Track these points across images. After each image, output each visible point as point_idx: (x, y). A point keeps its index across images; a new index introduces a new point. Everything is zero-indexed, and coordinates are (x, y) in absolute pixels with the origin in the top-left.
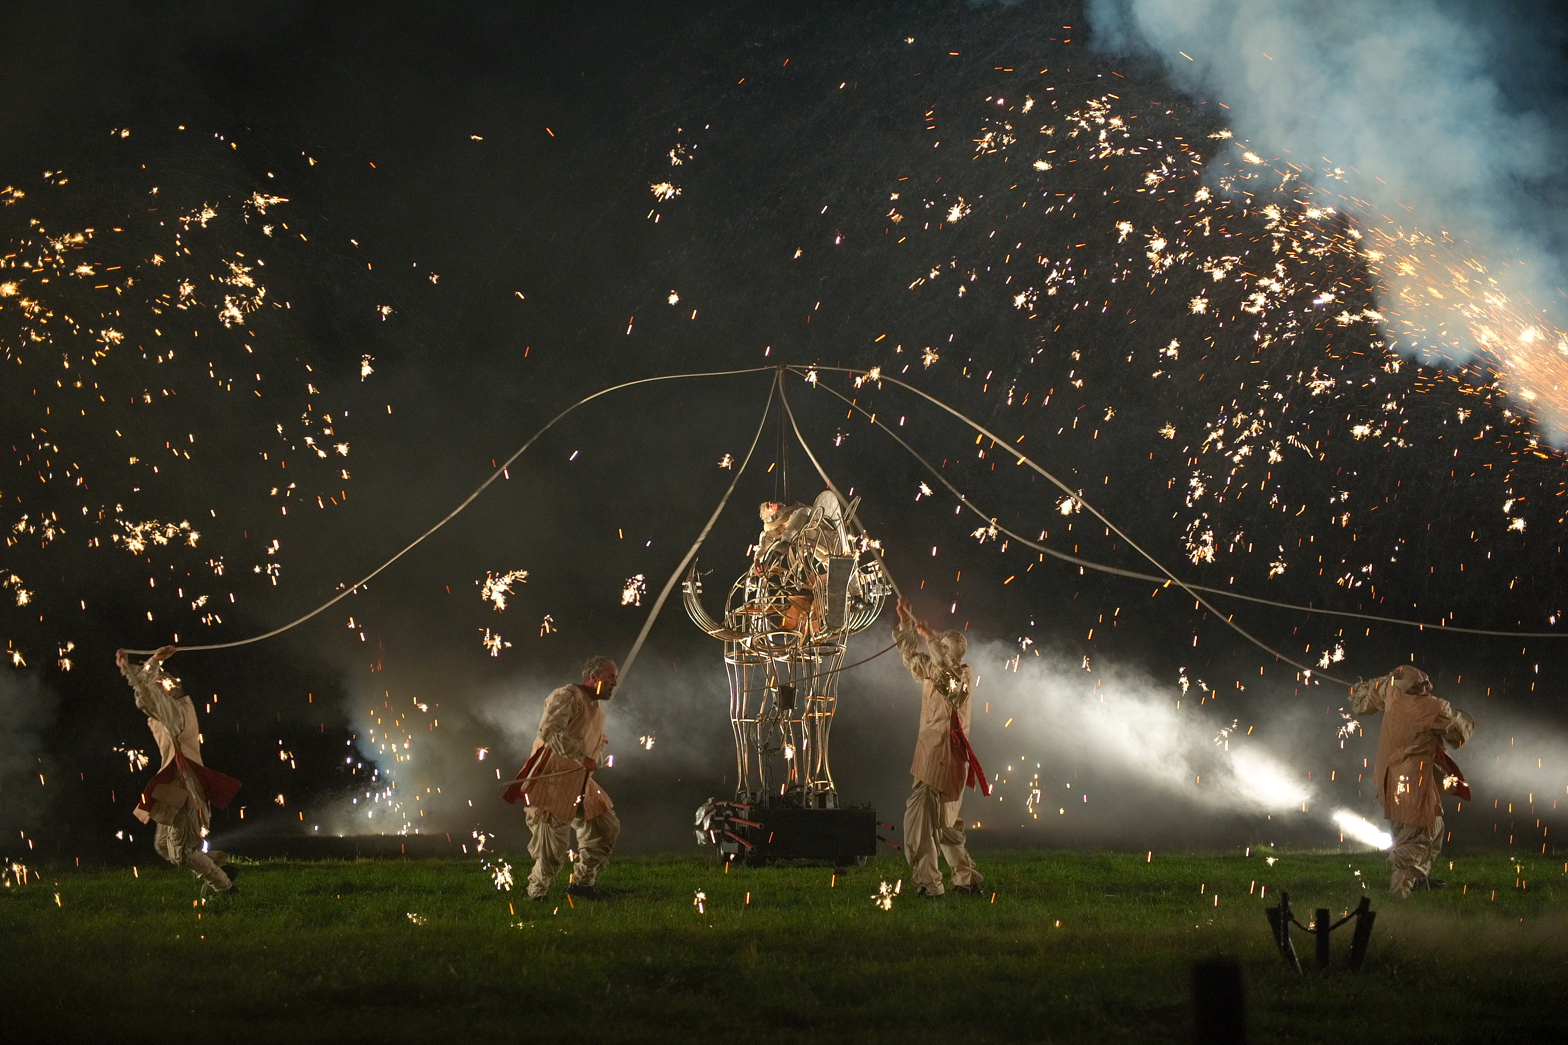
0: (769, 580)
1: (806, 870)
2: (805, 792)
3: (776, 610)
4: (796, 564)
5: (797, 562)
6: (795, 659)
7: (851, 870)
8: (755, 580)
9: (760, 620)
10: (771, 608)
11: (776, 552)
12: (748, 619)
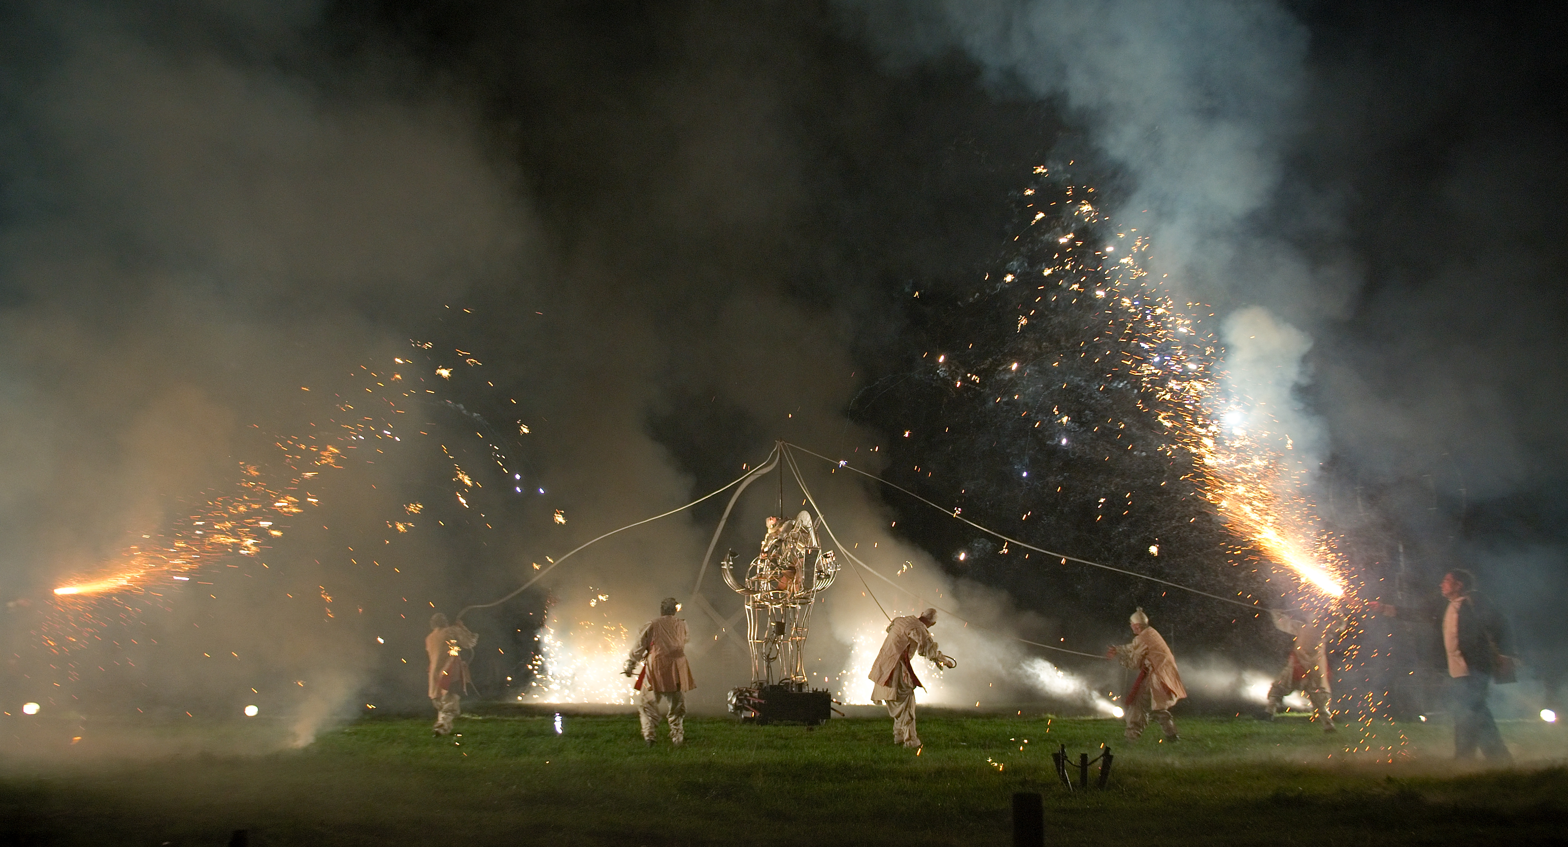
0: (771, 561)
1: (791, 727)
2: (790, 683)
3: (775, 578)
4: (786, 552)
5: (787, 551)
6: (785, 607)
7: (816, 728)
8: (763, 561)
9: (766, 584)
10: (772, 577)
11: (775, 546)
12: (759, 583)
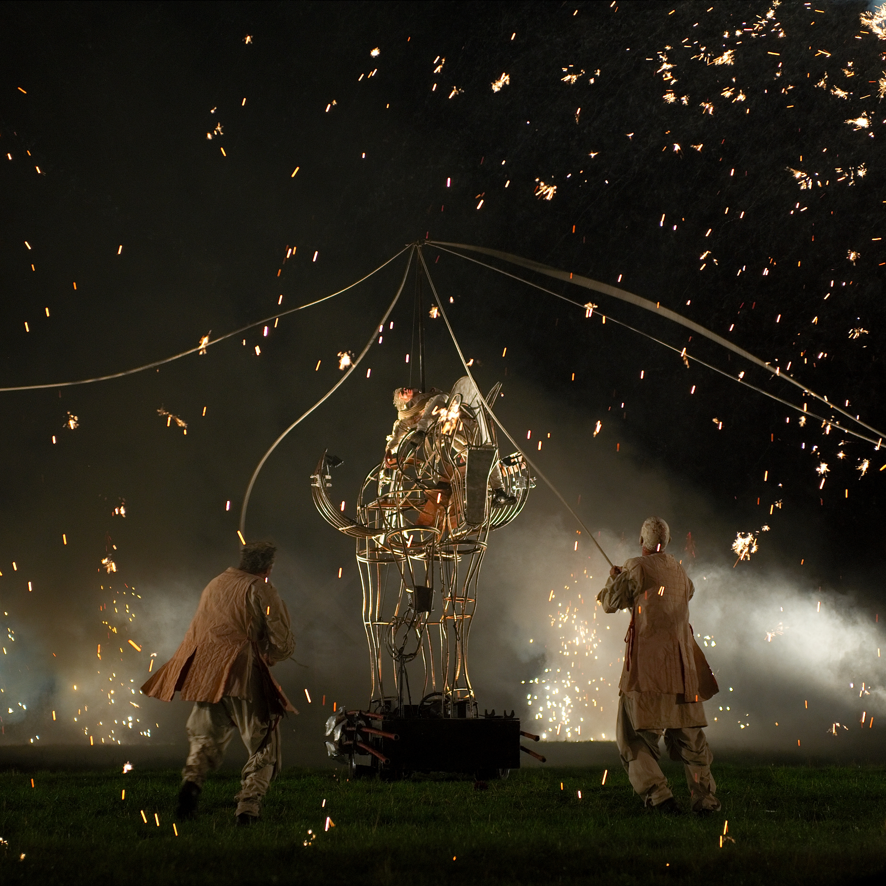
0: (403, 473)
1: (445, 783)
2: (443, 700)
3: (412, 505)
5: (434, 453)
6: (431, 558)
7: (493, 784)
8: (388, 473)
9: (394, 516)
10: (406, 503)
12: (382, 514)
